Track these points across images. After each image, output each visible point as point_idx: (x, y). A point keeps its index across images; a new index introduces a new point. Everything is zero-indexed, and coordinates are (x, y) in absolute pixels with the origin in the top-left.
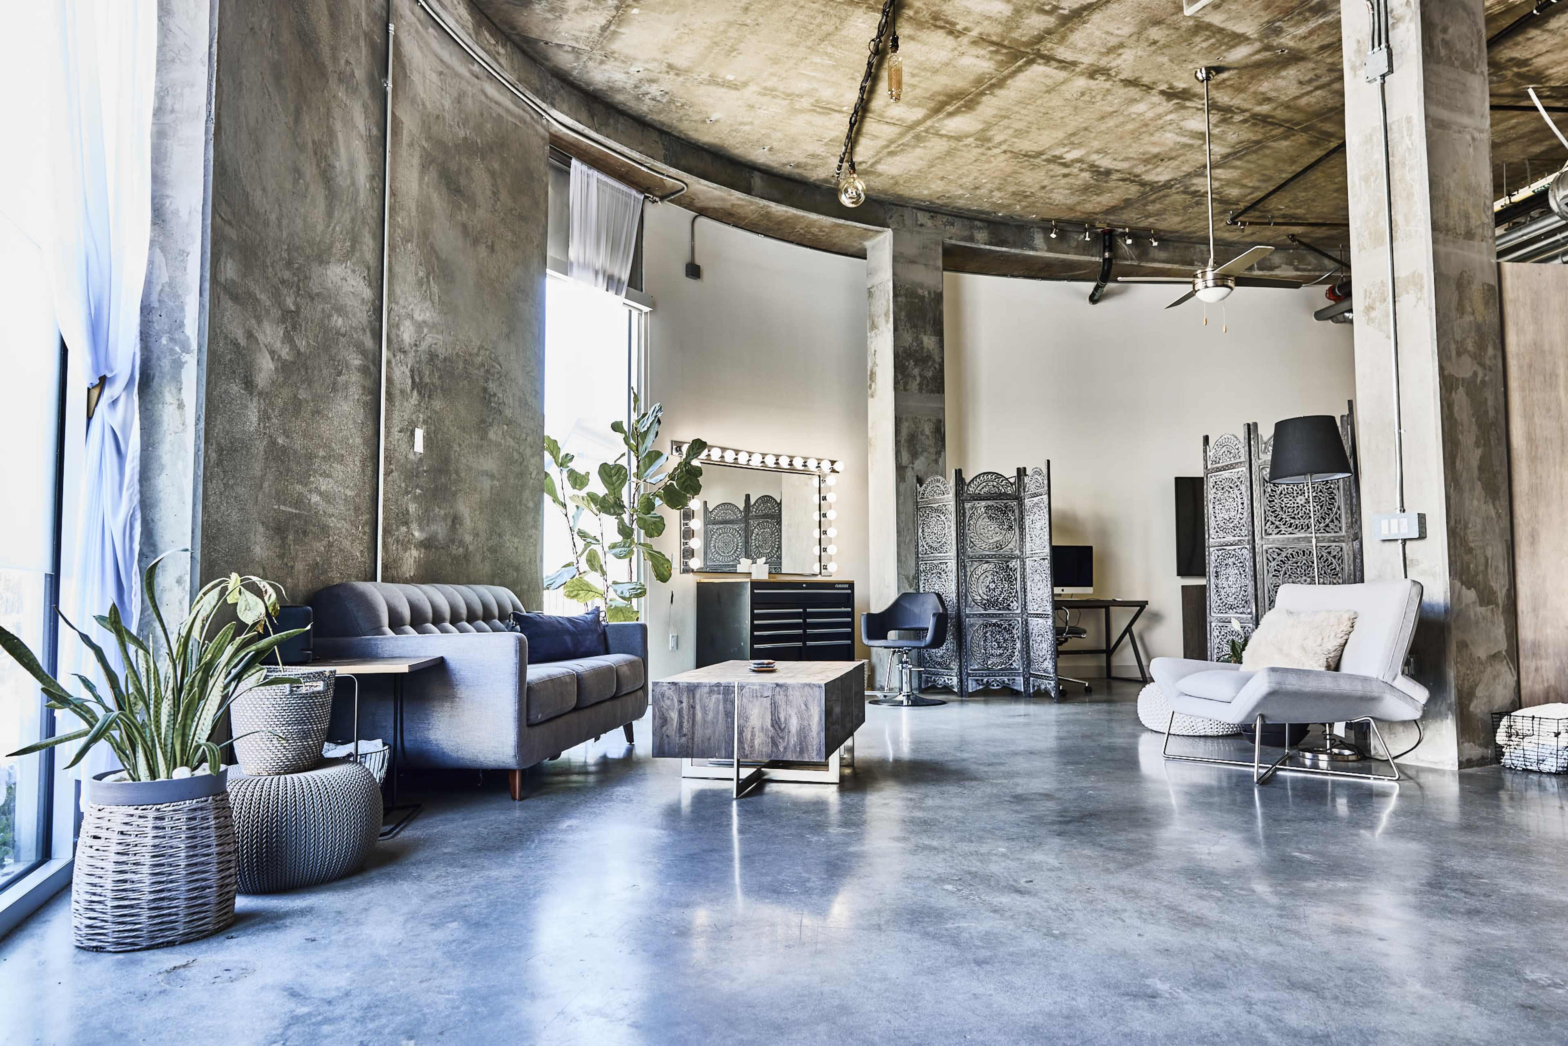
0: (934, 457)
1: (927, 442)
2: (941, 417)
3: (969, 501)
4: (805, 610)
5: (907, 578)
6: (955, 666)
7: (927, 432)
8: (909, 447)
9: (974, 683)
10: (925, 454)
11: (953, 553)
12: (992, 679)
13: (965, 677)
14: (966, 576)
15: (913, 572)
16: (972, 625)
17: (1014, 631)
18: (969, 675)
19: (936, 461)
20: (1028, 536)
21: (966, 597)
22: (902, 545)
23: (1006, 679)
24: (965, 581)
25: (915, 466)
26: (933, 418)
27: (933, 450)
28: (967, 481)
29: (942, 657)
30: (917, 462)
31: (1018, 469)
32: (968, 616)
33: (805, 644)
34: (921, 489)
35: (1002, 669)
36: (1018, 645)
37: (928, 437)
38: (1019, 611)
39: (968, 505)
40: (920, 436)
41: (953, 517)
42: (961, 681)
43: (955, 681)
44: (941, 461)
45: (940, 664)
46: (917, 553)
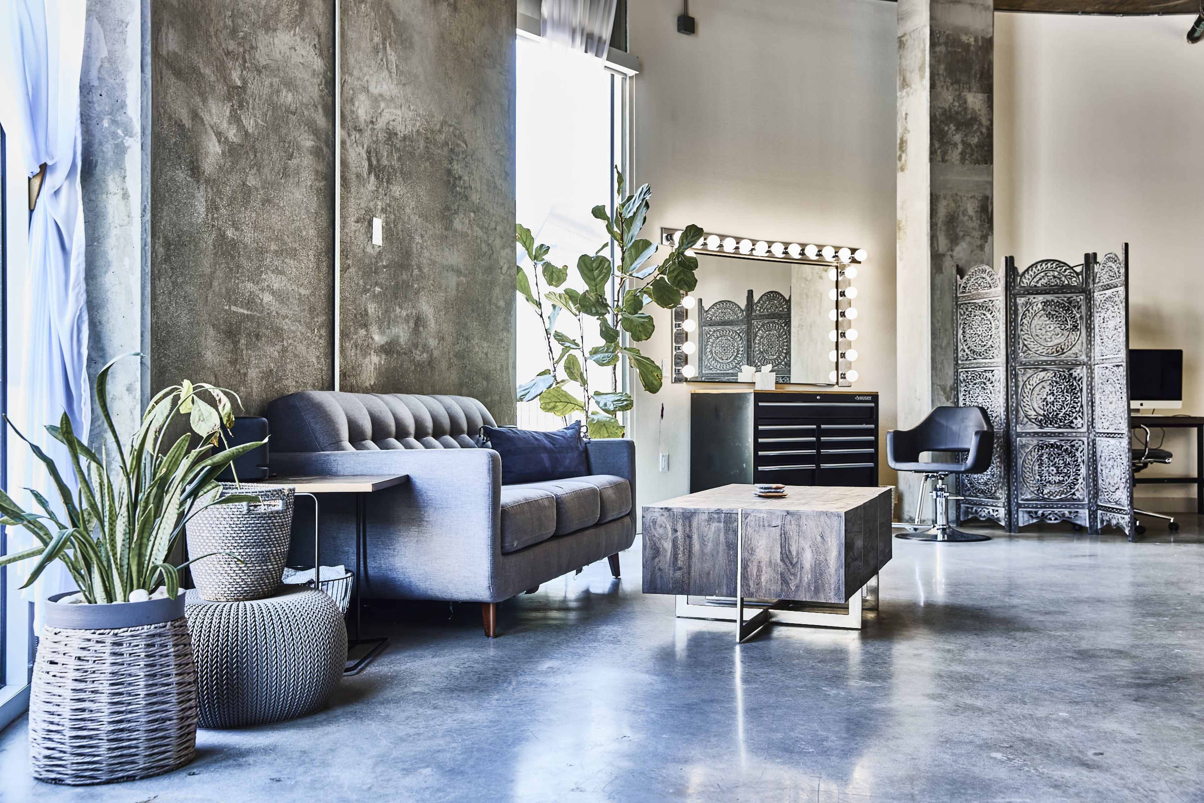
0: (979, 243)
1: (971, 225)
2: (988, 193)
3: (1023, 295)
4: (819, 427)
5: (944, 389)
6: (1002, 494)
7: (971, 212)
8: (947, 230)
9: (1026, 516)
10: (968, 239)
11: (1000, 359)
12: (1049, 511)
13: (1014, 508)
14: (1017, 386)
15: (950, 382)
16: (1024, 446)
17: (1078, 454)
18: (1019, 506)
19: (982, 248)
20: (1097, 338)
21: (1017, 412)
22: (938, 349)
23: (1066, 512)
24: (1016, 392)
25: (955, 254)
26: (979, 196)
27: (977, 234)
28: (1021, 271)
29: (986, 484)
30: (958, 249)
31: (1087, 256)
32: (1019, 435)
33: (818, 466)
34: (962, 282)
35: (1061, 500)
36: (1083, 471)
37: (971, 218)
38: (1084, 429)
39: (1021, 301)
40: (961, 217)
41: (1001, 316)
42: (1009, 513)
43: (1002, 513)
44: (987, 248)
45: (983, 492)
46: (956, 359)
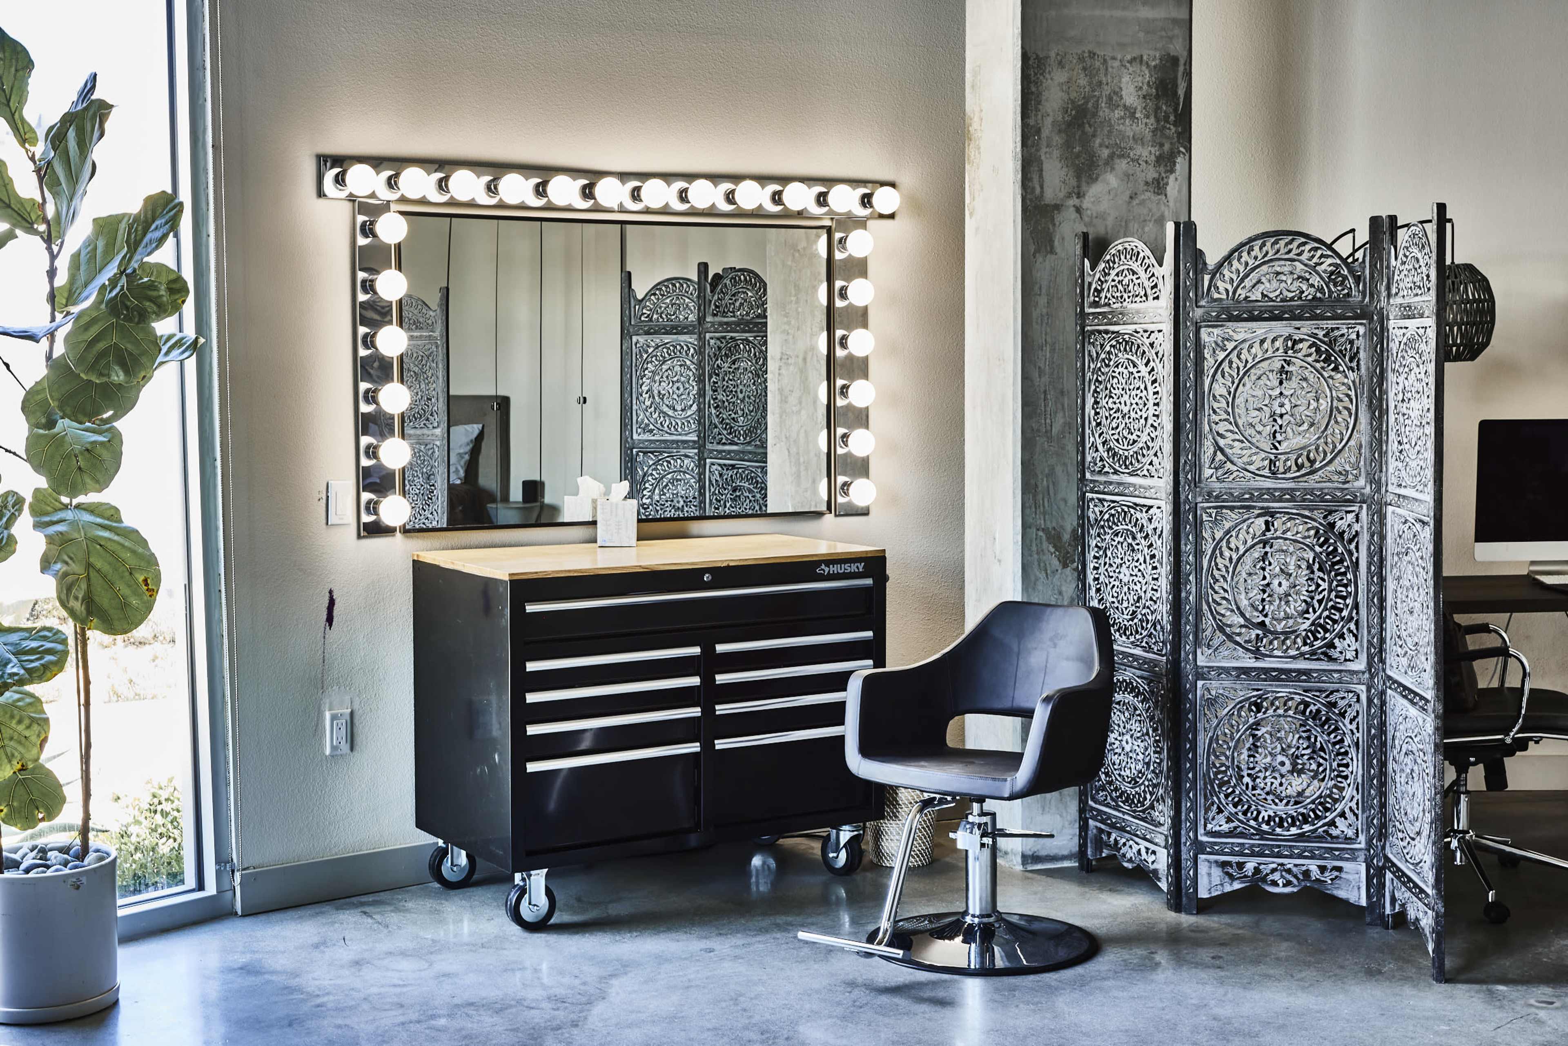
0: (1151, 174)
1: (1129, 129)
2: (1177, 48)
3: (1216, 322)
4: (708, 650)
5: (1054, 537)
6: (1163, 813)
7: (1130, 96)
8: (1068, 145)
9: (1217, 872)
10: (1122, 165)
11: (1162, 484)
12: (1272, 863)
13: (1186, 854)
14: (1198, 553)
15: (1070, 522)
16: (1212, 702)
17: (1346, 726)
18: (1200, 848)
19: (1159, 186)
20: (1392, 436)
21: (1199, 614)
22: (1041, 441)
23: (1313, 866)
24: (1198, 568)
25: (1086, 203)
26: (1152, 56)
27: (1146, 152)
28: (1212, 260)
29: (1134, 781)
30: (1094, 191)
31: (1375, 222)
32: (1200, 674)
33: (708, 746)
34: (1093, 277)
35: (1301, 837)
36: (1356, 768)
37: (1131, 113)
38: (1360, 665)
39: (1209, 336)
40: (1104, 111)
41: (1165, 370)
42: (1176, 863)
43: (1161, 861)
44: (1173, 187)
45: (1128, 800)
46: (1082, 466)
